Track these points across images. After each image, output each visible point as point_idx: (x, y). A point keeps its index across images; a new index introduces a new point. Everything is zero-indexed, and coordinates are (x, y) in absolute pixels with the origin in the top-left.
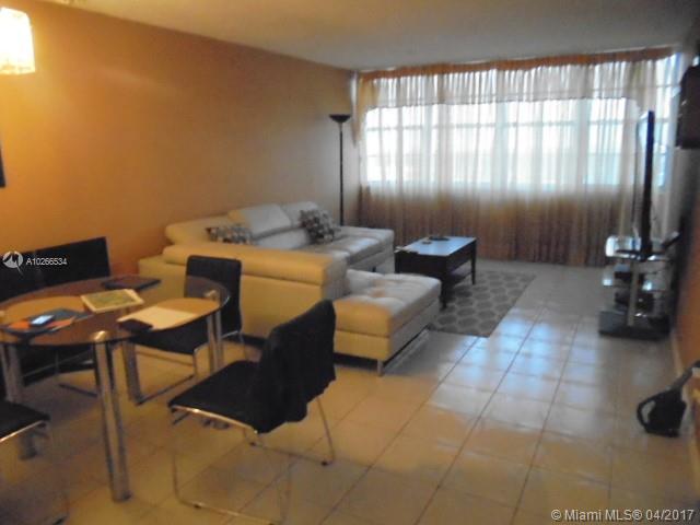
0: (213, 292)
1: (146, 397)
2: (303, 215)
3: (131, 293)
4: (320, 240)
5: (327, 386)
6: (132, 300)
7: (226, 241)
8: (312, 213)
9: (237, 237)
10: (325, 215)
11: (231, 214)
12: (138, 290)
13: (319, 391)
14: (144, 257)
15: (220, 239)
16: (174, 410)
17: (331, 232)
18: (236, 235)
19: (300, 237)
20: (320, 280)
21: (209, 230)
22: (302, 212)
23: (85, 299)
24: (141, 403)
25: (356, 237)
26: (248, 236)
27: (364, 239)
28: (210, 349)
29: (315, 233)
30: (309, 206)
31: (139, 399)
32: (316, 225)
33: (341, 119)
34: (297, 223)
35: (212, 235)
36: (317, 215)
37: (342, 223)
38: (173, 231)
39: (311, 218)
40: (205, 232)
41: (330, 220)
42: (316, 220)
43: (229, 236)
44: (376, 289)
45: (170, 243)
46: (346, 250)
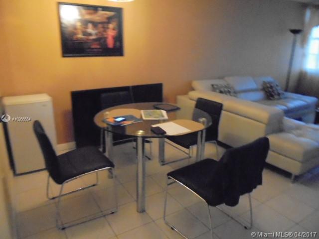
0: (204, 119)
1: (166, 163)
2: (265, 83)
3: (164, 112)
4: (271, 98)
5: (255, 187)
6: (163, 116)
7: (221, 92)
8: (269, 83)
9: (227, 91)
10: (277, 86)
11: (226, 78)
12: (168, 111)
13: (249, 190)
14: (180, 94)
15: (218, 91)
16: (169, 178)
17: (279, 94)
18: (226, 89)
19: (260, 95)
20: (266, 121)
21: (213, 85)
22: (264, 82)
23: (142, 112)
24: (163, 165)
25: (293, 99)
26: (232, 91)
27: (297, 101)
28: (198, 148)
29: (270, 94)
30: (269, 79)
31: (163, 162)
32: (270, 90)
33: (295, 32)
34: (260, 87)
35: (214, 88)
36: (272, 85)
37: (286, 90)
38: (196, 84)
39: (268, 85)
40: (211, 86)
41: (278, 88)
42: (271, 87)
43: (222, 90)
44: (299, 132)
45: (193, 89)
46: (285, 106)
